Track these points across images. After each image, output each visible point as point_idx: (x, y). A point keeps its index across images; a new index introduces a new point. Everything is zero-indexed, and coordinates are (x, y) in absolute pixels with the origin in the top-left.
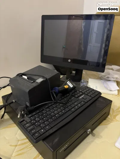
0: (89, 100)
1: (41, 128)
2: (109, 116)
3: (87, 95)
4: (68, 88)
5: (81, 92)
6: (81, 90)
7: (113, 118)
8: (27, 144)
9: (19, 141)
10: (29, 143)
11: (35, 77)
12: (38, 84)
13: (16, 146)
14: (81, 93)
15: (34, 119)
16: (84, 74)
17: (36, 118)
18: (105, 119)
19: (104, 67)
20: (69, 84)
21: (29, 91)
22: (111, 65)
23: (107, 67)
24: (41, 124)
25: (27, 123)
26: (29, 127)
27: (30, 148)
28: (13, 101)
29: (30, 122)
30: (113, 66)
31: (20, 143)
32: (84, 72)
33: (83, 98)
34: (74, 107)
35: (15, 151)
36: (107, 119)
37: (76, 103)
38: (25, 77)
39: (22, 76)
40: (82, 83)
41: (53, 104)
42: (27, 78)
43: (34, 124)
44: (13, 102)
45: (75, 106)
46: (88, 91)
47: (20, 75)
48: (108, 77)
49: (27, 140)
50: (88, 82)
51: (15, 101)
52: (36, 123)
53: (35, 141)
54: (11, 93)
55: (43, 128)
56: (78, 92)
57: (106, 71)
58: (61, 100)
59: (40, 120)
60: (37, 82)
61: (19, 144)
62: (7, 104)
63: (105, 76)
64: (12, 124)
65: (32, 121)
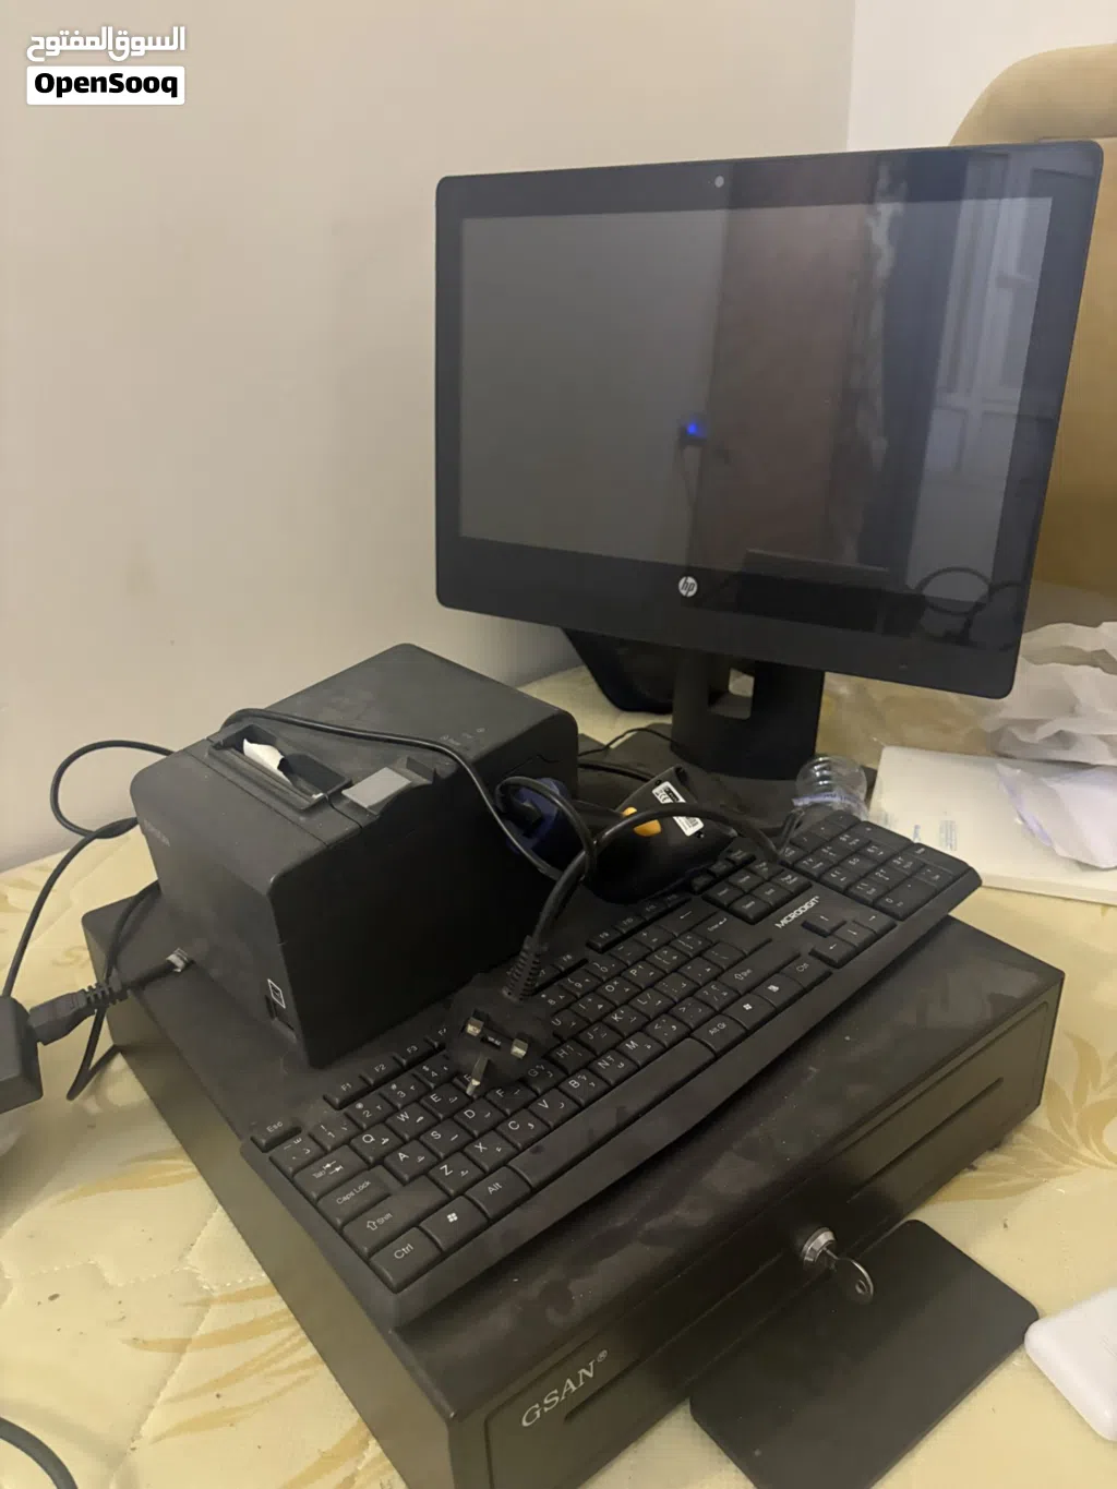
2: (1040, 1118)
3: (845, 892)
5: (792, 867)
7: (1073, 1132)
8: (272, 1339)
9: (206, 1303)
10: (291, 1331)
13: (180, 1347)
15: (383, 1122)
17: (397, 1111)
18: (995, 1139)
21: (277, 884)
22: (1096, 624)
24: (440, 1161)
25: (324, 1152)
26: (341, 1182)
27: (295, 1377)
28: (173, 958)
29: (347, 1142)
31: (212, 1321)
33: (806, 924)
34: (730, 1011)
35: (164, 1394)
36: (1020, 1137)
37: (742, 976)
38: (266, 756)
39: (240, 749)
42: (283, 766)
43: (380, 1161)
44: (172, 965)
45: (738, 997)
46: (855, 861)
48: (1063, 739)
49: (277, 1304)
51: (189, 964)
52: (397, 1148)
54: (152, 891)
55: (461, 1193)
59: (429, 1129)
60: (356, 806)
61: (203, 1329)
63: (1031, 725)
65: (362, 1131)
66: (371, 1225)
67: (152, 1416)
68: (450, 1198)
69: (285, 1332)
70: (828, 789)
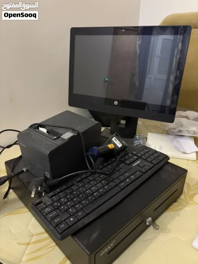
0: (149, 168)
1: (69, 215)
2: (182, 197)
3: (145, 160)
4: (114, 148)
5: (136, 155)
6: (135, 152)
7: (188, 199)
8: (46, 242)
9: (32, 236)
10: (50, 240)
11: (60, 131)
12: (65, 141)
13: (28, 244)
14: (135, 157)
15: (59, 200)
16: (139, 124)
17: (61, 199)
18: (175, 201)
19: (174, 114)
20: (115, 141)
21: (50, 153)
22: (185, 111)
23: (178, 113)
24: (70, 208)
25: (47, 207)
26: (50, 212)
27: (51, 249)
28: (24, 169)
29: (51, 204)
30: (187, 112)
31: (34, 239)
32: (140, 122)
33: (138, 165)
34: (125, 181)
35: (26, 253)
36: (179, 200)
37: (127, 174)
38: (44, 130)
39: (38, 129)
40: (136, 140)
41: (89, 176)
42: (47, 132)
43: (58, 208)
44: (24, 171)
45: (126, 179)
46: (147, 154)
47: (36, 127)
48: (180, 131)
49: (46, 235)
50: (146, 138)
51: (27, 170)
52: (61, 206)
53: (59, 236)
54: (21, 157)
55: (73, 215)
56: (130, 155)
57: (176, 119)
58: (103, 168)
59: (67, 202)
60: (63, 139)
61: (32, 241)
62: (13, 175)
63: (174, 129)
64: (21, 208)
65: (54, 202)
66: (56, 221)
67: (24, 258)
68: (71, 216)
69: (49, 240)
70: (139, 140)
